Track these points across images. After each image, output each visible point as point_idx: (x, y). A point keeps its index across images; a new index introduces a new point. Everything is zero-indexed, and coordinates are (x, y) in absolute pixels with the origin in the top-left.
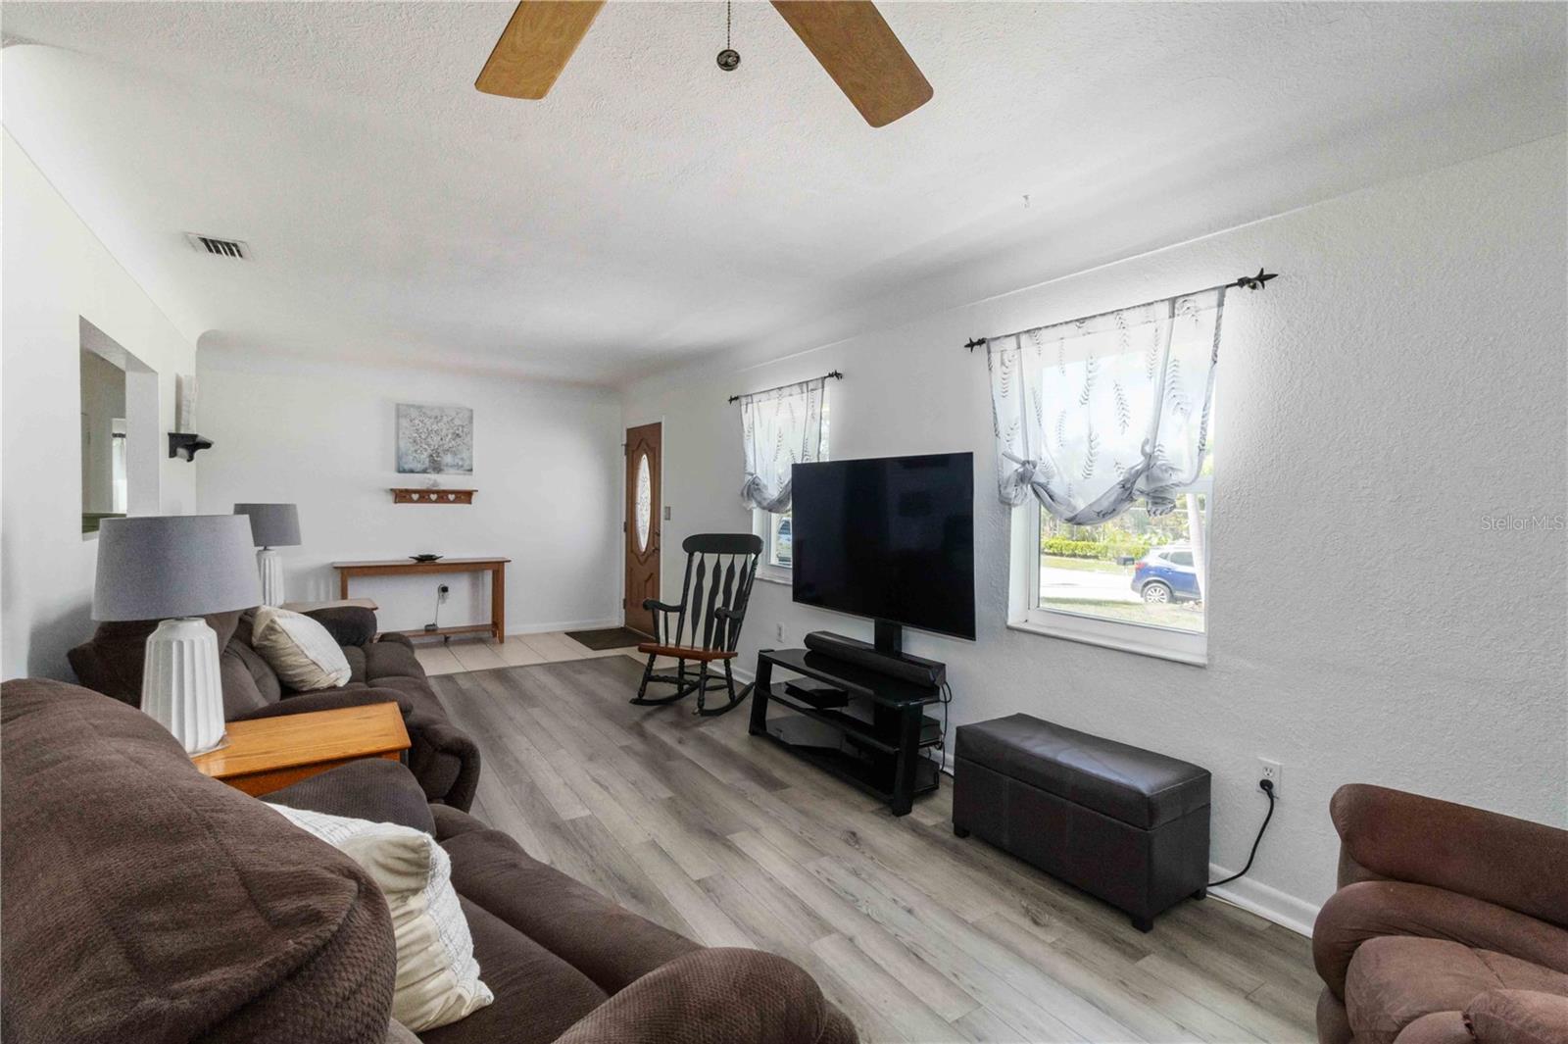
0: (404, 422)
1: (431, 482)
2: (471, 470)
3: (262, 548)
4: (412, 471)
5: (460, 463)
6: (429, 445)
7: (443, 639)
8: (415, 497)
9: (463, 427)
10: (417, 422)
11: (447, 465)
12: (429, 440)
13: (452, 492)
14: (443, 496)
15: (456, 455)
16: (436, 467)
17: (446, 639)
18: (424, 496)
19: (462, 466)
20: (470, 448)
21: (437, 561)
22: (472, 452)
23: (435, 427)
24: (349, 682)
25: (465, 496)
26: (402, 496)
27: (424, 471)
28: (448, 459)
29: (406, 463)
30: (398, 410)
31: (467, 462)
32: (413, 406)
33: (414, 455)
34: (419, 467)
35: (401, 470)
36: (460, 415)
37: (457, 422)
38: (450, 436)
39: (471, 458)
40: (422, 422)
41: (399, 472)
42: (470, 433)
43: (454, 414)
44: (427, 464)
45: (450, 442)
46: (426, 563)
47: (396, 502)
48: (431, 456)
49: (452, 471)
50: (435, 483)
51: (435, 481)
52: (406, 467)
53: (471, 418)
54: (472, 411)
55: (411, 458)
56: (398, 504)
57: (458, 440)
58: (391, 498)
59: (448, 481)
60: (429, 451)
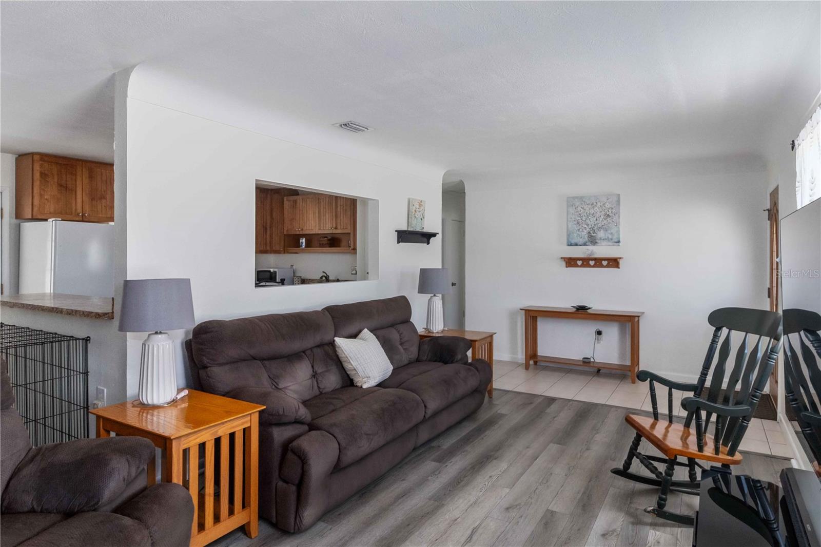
0: (572, 210)
1: (590, 252)
2: (619, 242)
3: (433, 295)
4: (576, 245)
5: (610, 237)
6: (588, 225)
7: (596, 371)
8: (579, 263)
9: (612, 208)
10: (579, 208)
11: (601, 239)
12: (588, 221)
13: (605, 259)
14: (599, 262)
15: (606, 231)
16: (593, 241)
17: (599, 371)
18: (586, 262)
19: (612, 239)
20: (617, 225)
21: (588, 311)
22: (619, 228)
23: (592, 211)
24: (377, 386)
25: (614, 263)
26: (571, 262)
27: (585, 244)
28: (601, 234)
29: (572, 239)
30: (568, 201)
31: (615, 236)
32: (577, 197)
33: (578, 233)
34: (581, 241)
35: (570, 244)
36: (610, 200)
37: (608, 205)
38: (602, 217)
39: (618, 232)
40: (583, 208)
41: (568, 245)
42: (617, 213)
43: (605, 200)
44: (586, 239)
45: (602, 221)
46: (581, 312)
47: (567, 267)
48: (589, 233)
49: (604, 243)
50: (592, 253)
51: (592, 251)
52: (573, 241)
53: (618, 202)
54: (619, 195)
55: (575, 235)
56: (569, 268)
57: (608, 219)
58: (564, 264)
59: (602, 250)
60: (588, 229)
